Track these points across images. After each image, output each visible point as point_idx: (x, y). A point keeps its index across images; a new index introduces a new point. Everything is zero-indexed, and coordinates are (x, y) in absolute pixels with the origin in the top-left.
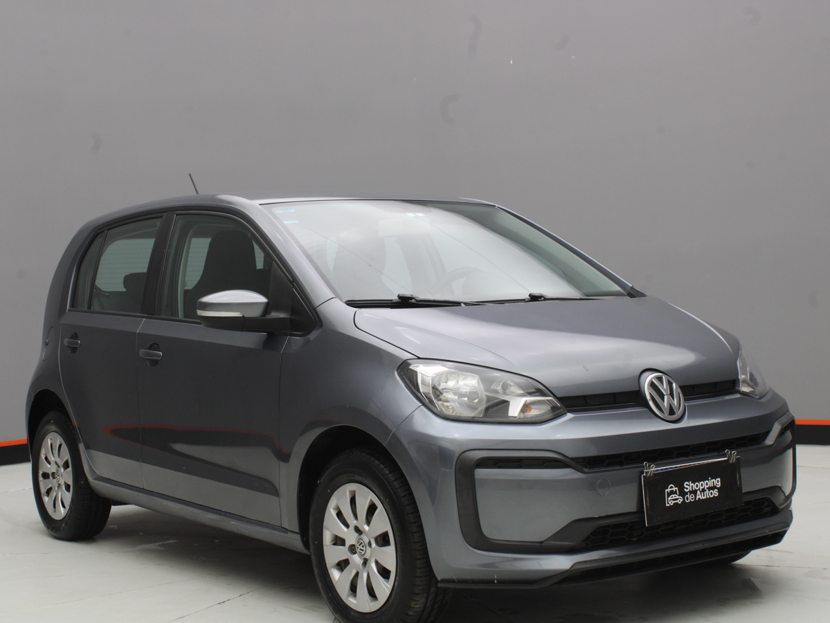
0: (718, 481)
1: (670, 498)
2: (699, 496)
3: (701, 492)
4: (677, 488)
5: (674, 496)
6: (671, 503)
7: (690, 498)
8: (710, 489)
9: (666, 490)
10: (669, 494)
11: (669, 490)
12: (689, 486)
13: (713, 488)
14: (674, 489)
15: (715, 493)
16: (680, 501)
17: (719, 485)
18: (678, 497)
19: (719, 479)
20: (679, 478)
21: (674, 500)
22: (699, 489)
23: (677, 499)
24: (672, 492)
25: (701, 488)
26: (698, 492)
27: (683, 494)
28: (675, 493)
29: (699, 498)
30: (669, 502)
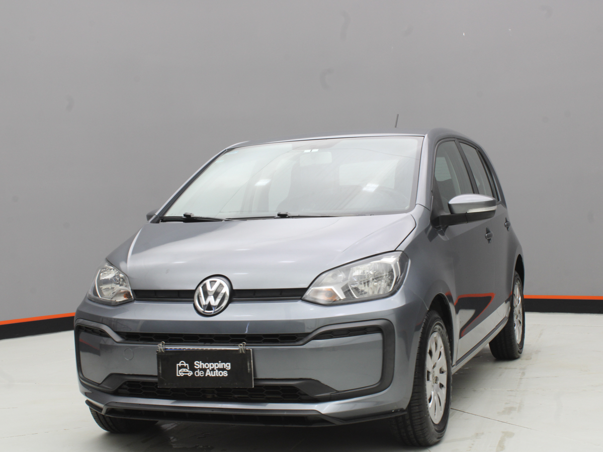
0: (228, 365)
1: (180, 371)
2: (208, 373)
3: (210, 371)
4: (187, 365)
5: (184, 370)
6: (182, 375)
7: (200, 374)
8: (219, 369)
9: (177, 365)
10: (180, 368)
11: (180, 364)
12: (199, 364)
13: (223, 369)
14: (185, 364)
15: (225, 374)
16: (190, 374)
17: (229, 368)
18: (188, 371)
19: (229, 364)
20: (191, 357)
21: (184, 372)
22: (209, 369)
23: (187, 373)
24: (183, 367)
25: (211, 368)
26: (208, 370)
27: (192, 369)
28: (186, 367)
29: (208, 375)
30: (180, 373)
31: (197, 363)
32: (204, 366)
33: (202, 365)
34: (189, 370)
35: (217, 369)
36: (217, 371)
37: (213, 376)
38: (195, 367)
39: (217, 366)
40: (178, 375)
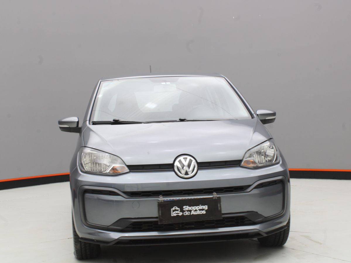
0: (206, 207)
1: (174, 212)
2: (193, 213)
3: (194, 211)
4: (179, 209)
7: (187, 213)
8: (200, 210)
10: (174, 211)
12: (186, 208)
13: (203, 210)
15: (204, 212)
16: (181, 214)
17: (206, 208)
19: (207, 206)
20: (181, 204)
22: (193, 210)
24: (175, 210)
26: (193, 211)
27: (182, 211)
28: (178, 210)
29: (193, 214)
30: (174, 214)
31: (185, 207)
32: (190, 208)
33: (189, 208)
34: (180, 212)
35: (199, 210)
36: (198, 211)
37: (196, 214)
38: (184, 210)
39: (198, 208)
40: (172, 216)
